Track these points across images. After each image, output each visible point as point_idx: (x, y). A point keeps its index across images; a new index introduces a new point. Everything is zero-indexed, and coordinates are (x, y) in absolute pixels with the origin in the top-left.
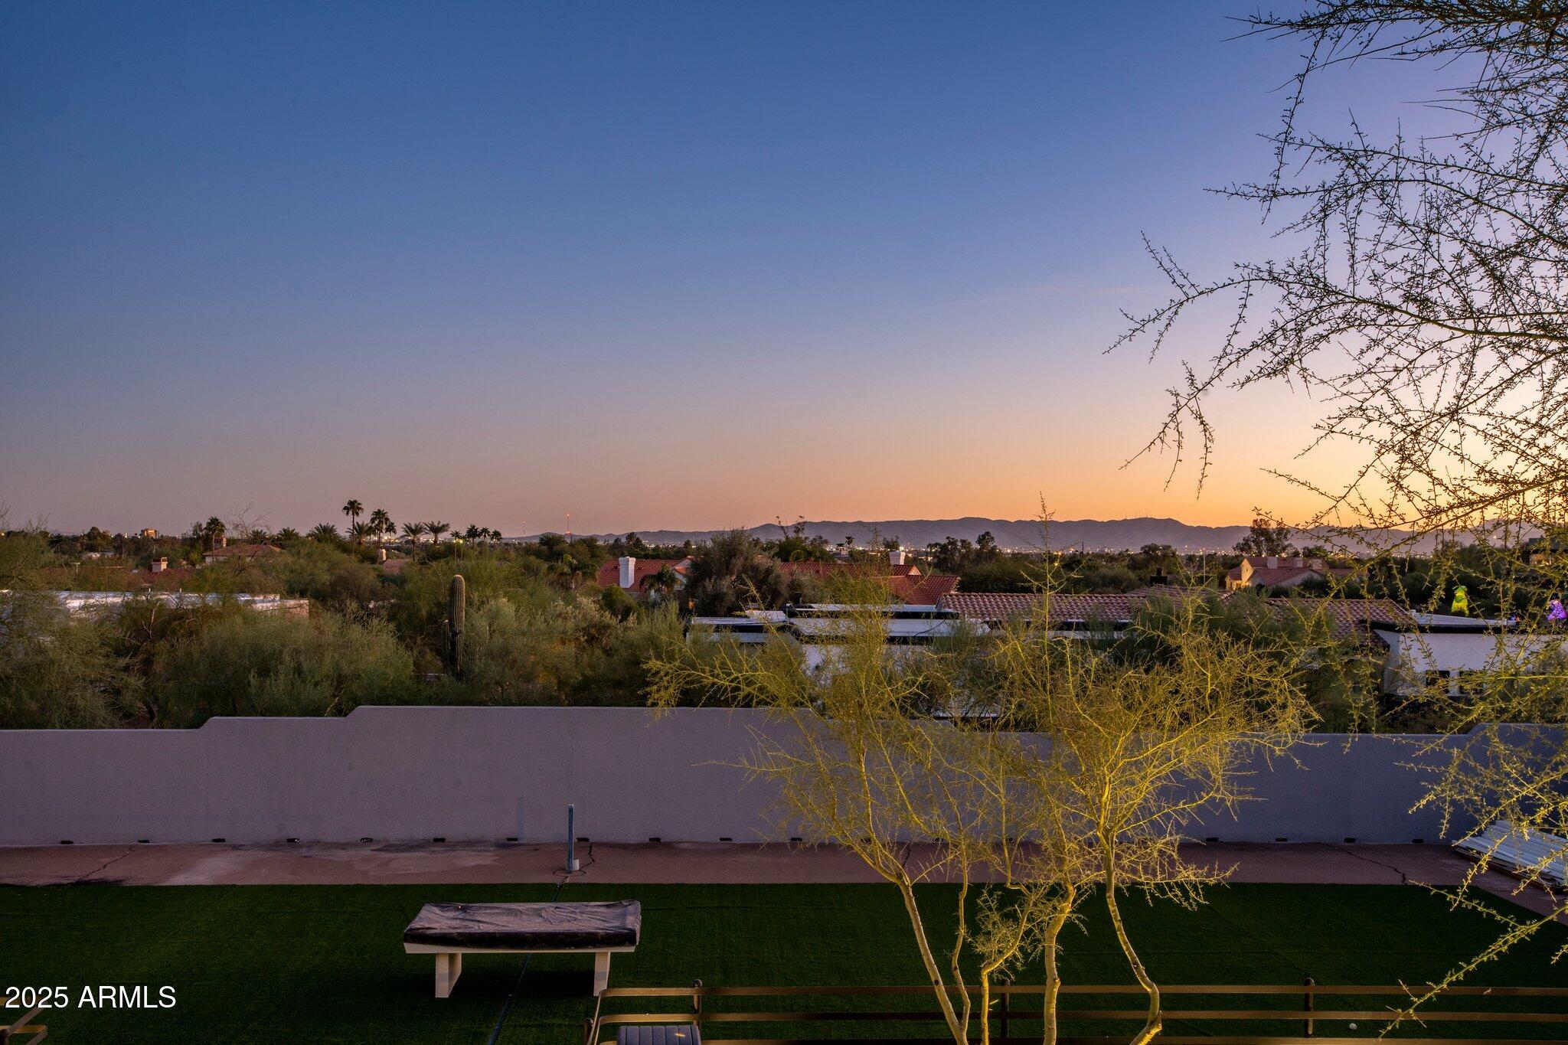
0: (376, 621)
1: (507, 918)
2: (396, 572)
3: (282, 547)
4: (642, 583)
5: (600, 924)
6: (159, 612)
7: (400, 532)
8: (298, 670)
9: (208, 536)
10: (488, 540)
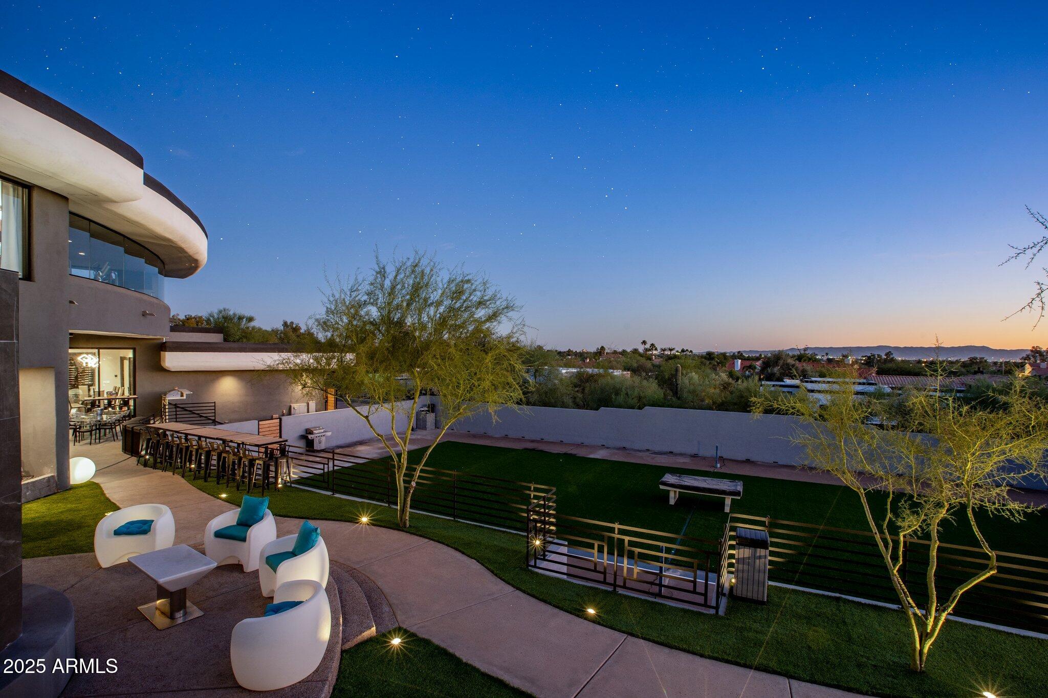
0: (651, 379)
1: (694, 481)
2: (658, 363)
3: (622, 355)
4: (743, 368)
5: (727, 488)
6: (587, 374)
7: (659, 351)
8: (627, 394)
9: (601, 352)
10: (688, 353)
